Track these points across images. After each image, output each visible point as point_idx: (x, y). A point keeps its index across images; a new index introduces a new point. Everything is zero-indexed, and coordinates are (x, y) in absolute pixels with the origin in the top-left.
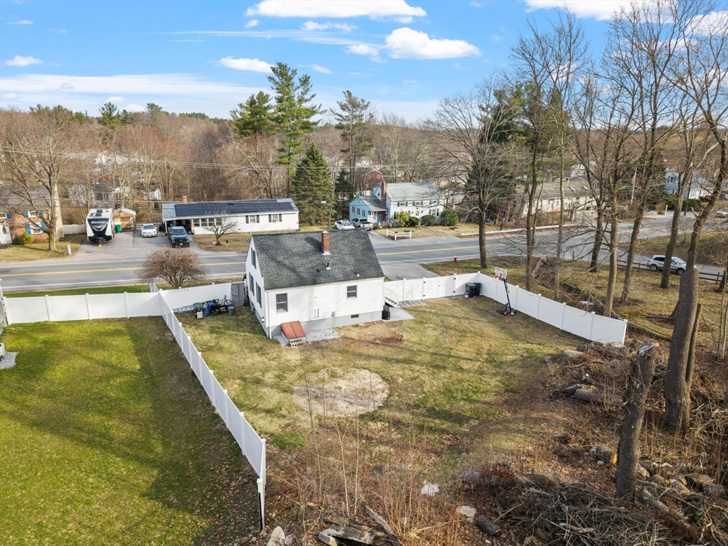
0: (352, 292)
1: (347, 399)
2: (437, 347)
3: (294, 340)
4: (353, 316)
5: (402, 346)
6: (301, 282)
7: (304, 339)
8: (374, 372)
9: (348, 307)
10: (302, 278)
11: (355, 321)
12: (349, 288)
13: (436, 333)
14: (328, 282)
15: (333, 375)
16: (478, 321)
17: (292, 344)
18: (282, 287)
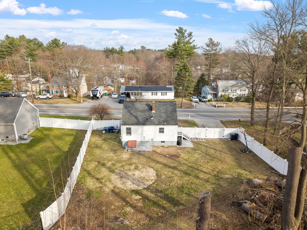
0: (162, 131)
1: (133, 181)
2: (194, 163)
3: (130, 149)
4: (162, 142)
5: (177, 160)
6: (138, 123)
7: (135, 149)
8: (155, 170)
9: (160, 137)
10: (139, 121)
11: (163, 144)
12: (160, 129)
13: (198, 156)
14: (150, 125)
15: (136, 168)
16: (226, 153)
17: (129, 150)
18: (129, 125)
